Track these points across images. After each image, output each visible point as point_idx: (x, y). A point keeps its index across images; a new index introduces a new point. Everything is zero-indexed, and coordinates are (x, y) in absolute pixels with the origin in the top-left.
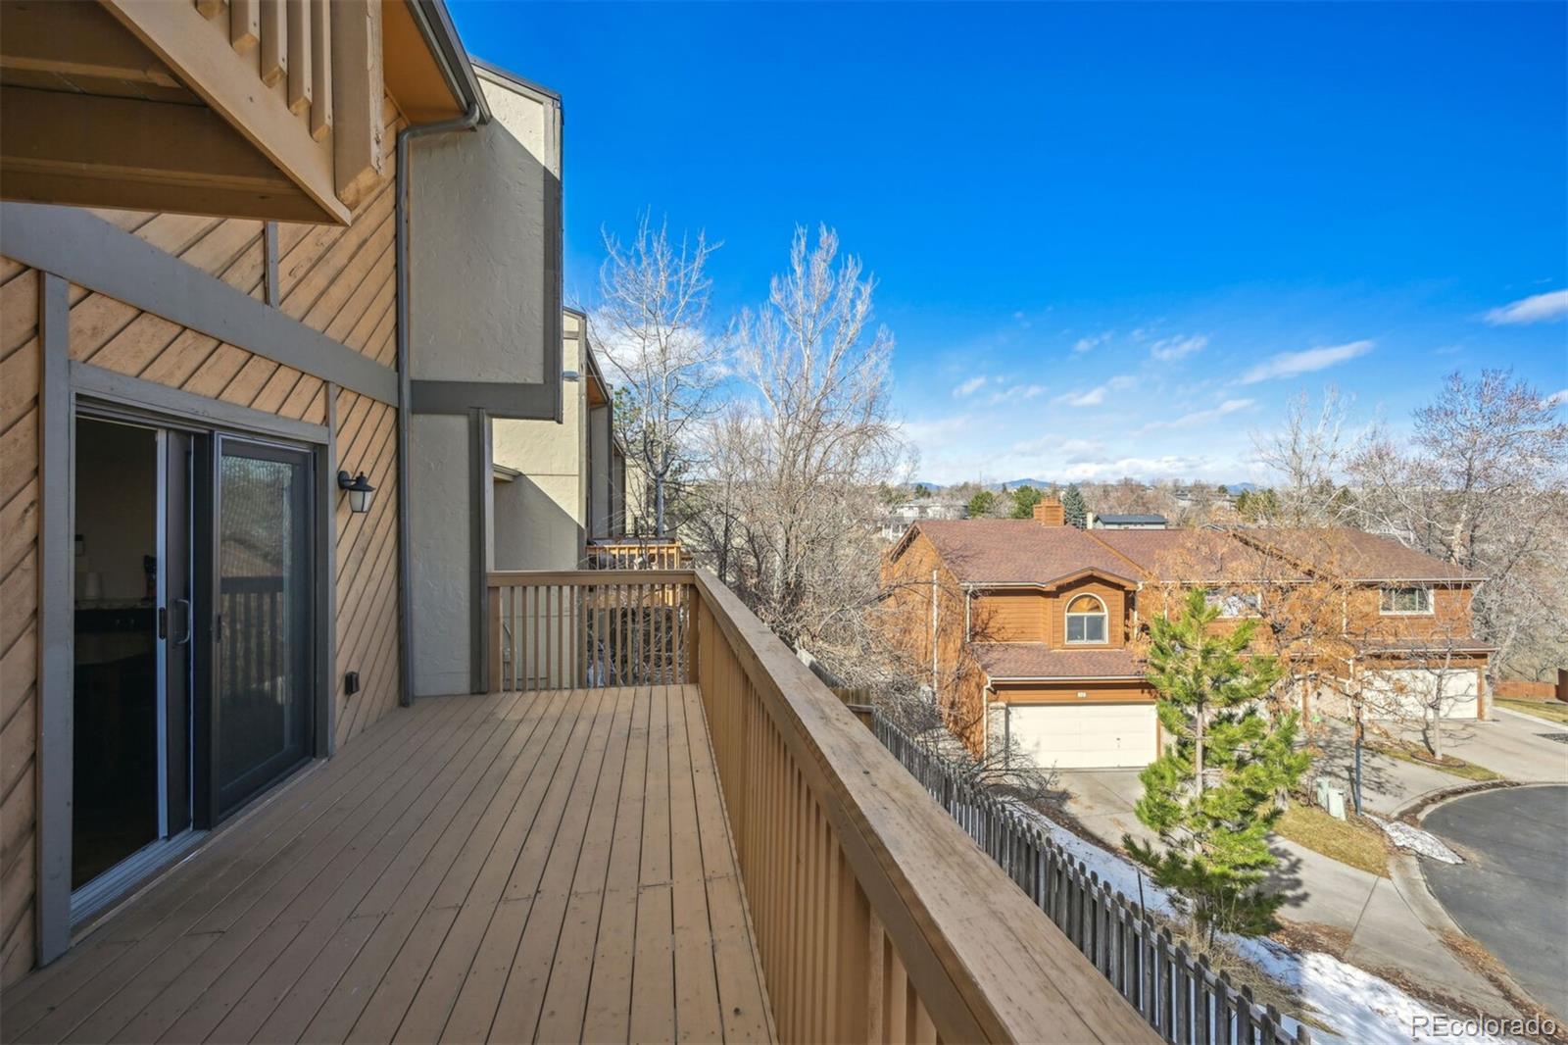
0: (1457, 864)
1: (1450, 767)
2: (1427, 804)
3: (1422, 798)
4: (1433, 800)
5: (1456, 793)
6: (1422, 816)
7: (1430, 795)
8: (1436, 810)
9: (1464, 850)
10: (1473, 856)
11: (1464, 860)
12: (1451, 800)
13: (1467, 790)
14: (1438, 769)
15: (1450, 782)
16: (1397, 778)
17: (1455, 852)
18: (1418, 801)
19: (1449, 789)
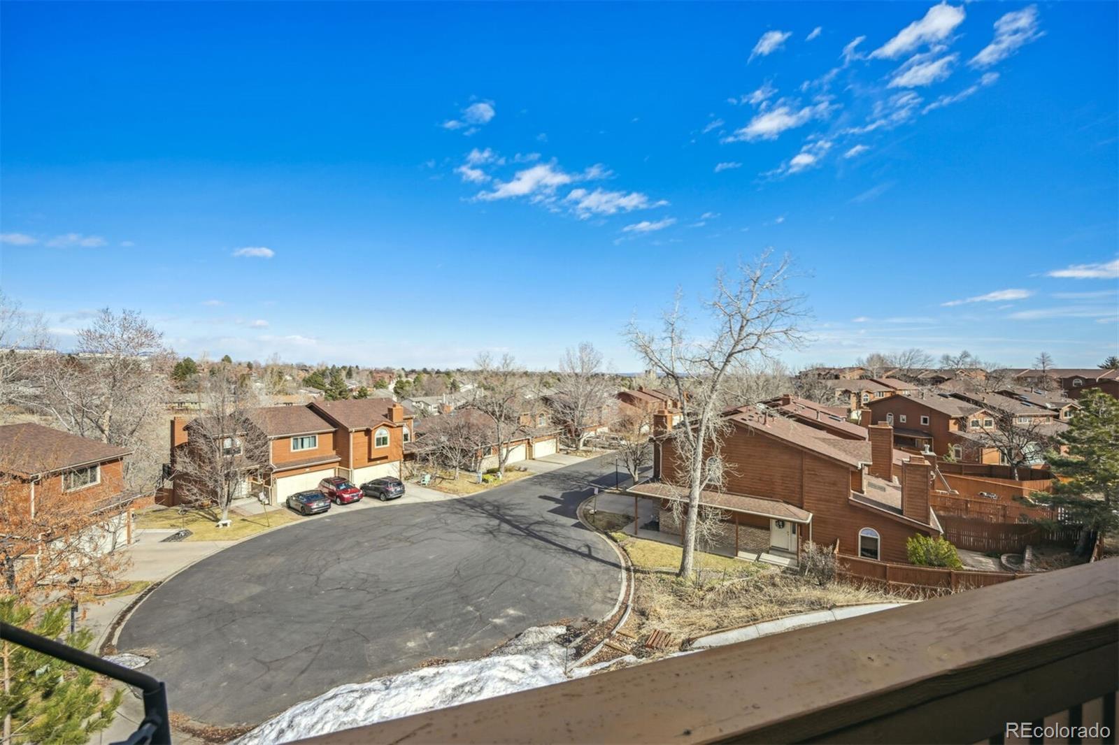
0: (147, 664)
1: (122, 591)
2: (116, 628)
3: (111, 626)
4: (118, 623)
5: (130, 609)
6: (115, 642)
7: (114, 621)
8: (123, 630)
9: (145, 650)
10: (153, 651)
11: (149, 657)
12: (128, 616)
13: (136, 603)
14: (115, 597)
15: (124, 603)
16: (93, 619)
17: (143, 656)
18: (109, 630)
19: (124, 609)
